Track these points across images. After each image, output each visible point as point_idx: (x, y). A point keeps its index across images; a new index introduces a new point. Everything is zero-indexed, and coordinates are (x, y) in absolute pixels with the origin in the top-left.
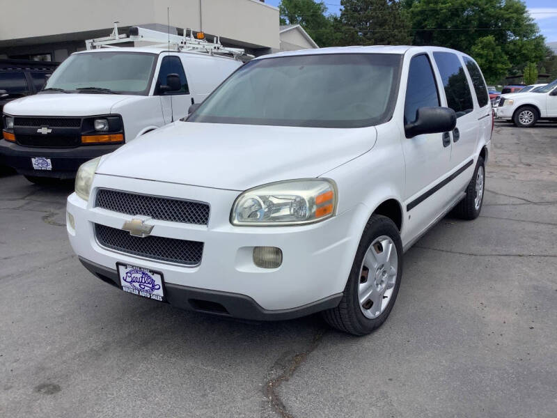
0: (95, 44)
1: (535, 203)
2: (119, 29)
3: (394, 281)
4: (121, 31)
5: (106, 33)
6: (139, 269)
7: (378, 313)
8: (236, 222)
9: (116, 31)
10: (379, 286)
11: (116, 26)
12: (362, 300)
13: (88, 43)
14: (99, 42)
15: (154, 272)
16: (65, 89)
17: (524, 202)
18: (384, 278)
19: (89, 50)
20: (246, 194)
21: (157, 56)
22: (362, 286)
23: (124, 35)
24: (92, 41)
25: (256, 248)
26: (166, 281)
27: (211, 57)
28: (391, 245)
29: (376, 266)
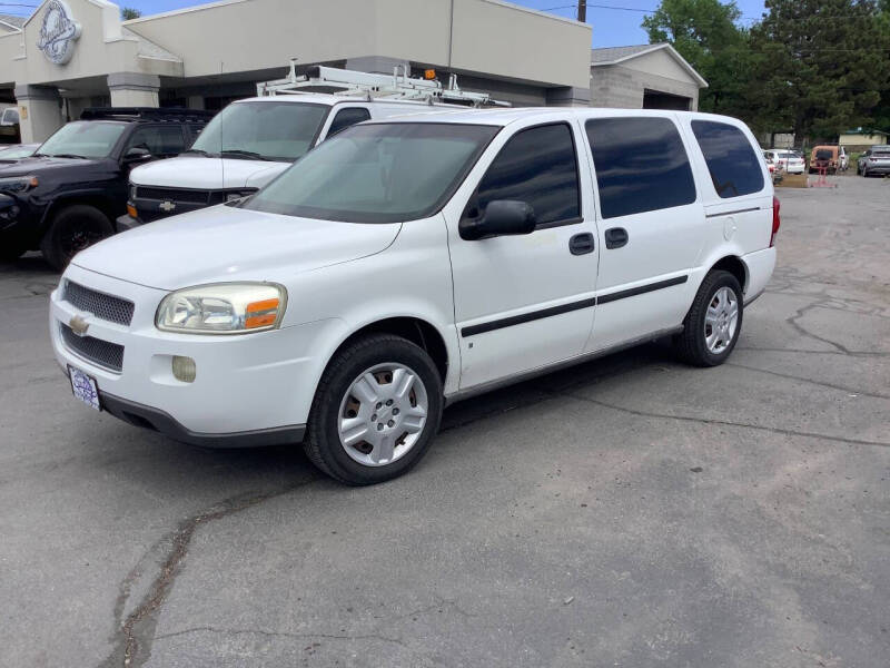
0: (267, 89)
1: (849, 353)
2: (297, 67)
3: (421, 424)
4: (300, 70)
5: (280, 73)
6: (81, 373)
7: (384, 462)
8: (161, 326)
9: (293, 72)
10: (386, 426)
11: (293, 65)
12: (347, 440)
13: (260, 86)
14: (274, 85)
15: (91, 378)
16: (209, 152)
17: (834, 348)
18: (394, 418)
19: (261, 98)
20: (175, 295)
21: (329, 108)
22: (345, 423)
23: (302, 78)
24: (263, 84)
25: (175, 358)
26: (101, 388)
27: (430, 108)
28: (411, 377)
29: (374, 400)
